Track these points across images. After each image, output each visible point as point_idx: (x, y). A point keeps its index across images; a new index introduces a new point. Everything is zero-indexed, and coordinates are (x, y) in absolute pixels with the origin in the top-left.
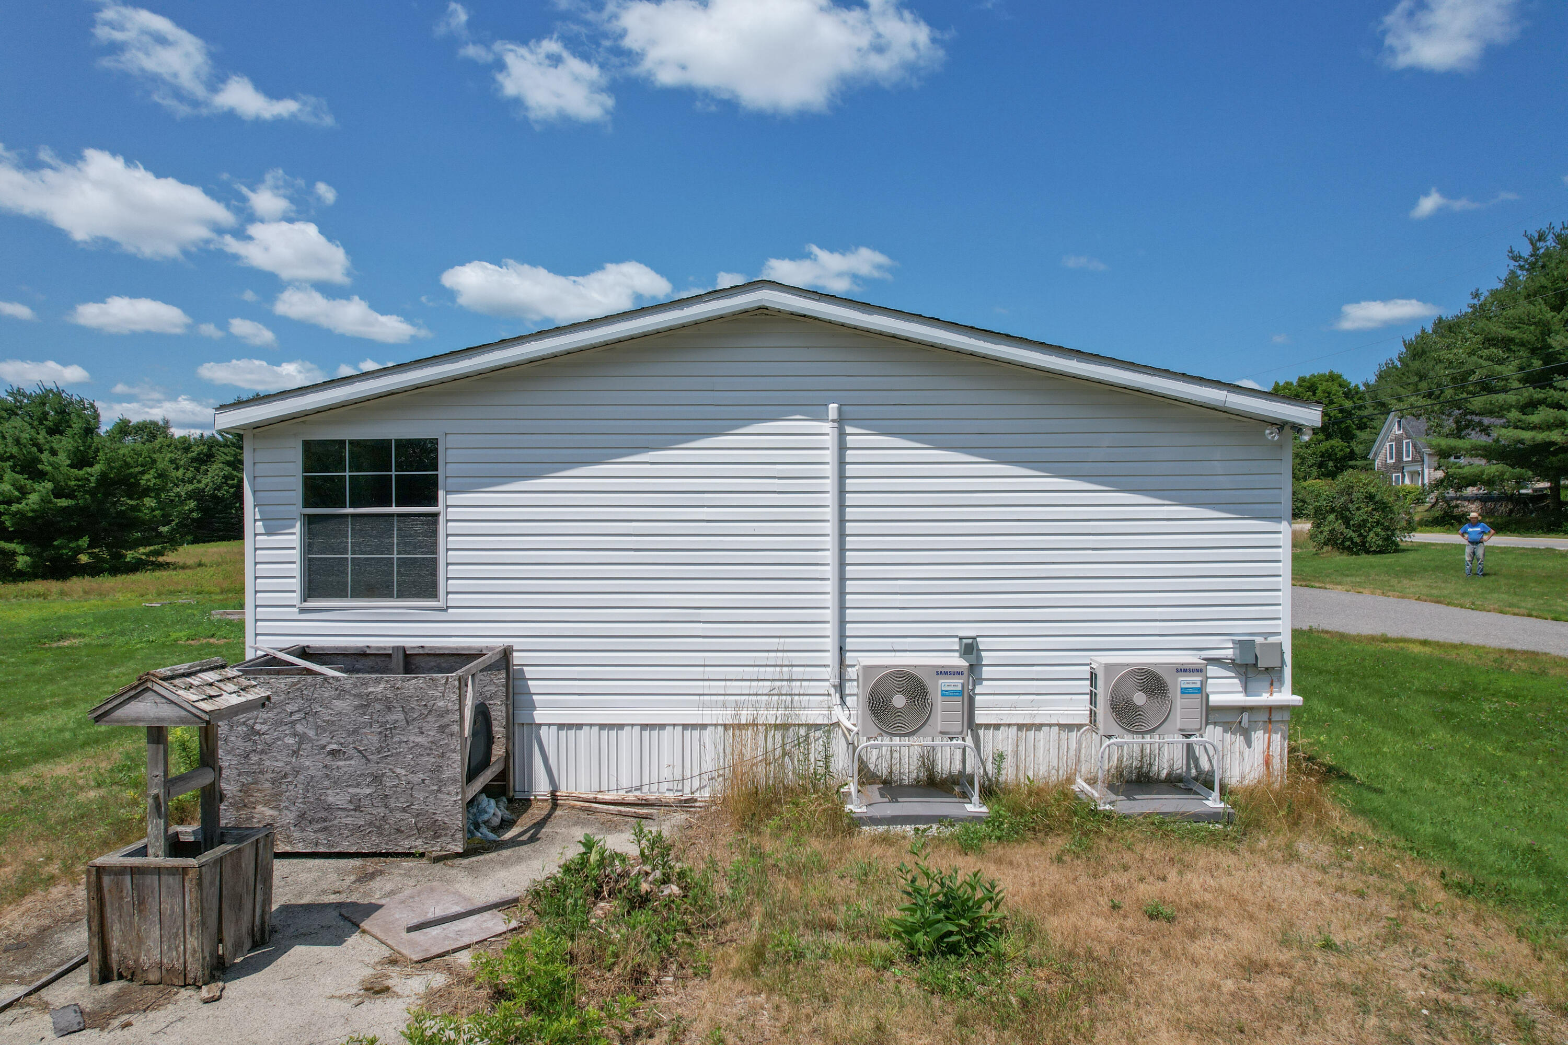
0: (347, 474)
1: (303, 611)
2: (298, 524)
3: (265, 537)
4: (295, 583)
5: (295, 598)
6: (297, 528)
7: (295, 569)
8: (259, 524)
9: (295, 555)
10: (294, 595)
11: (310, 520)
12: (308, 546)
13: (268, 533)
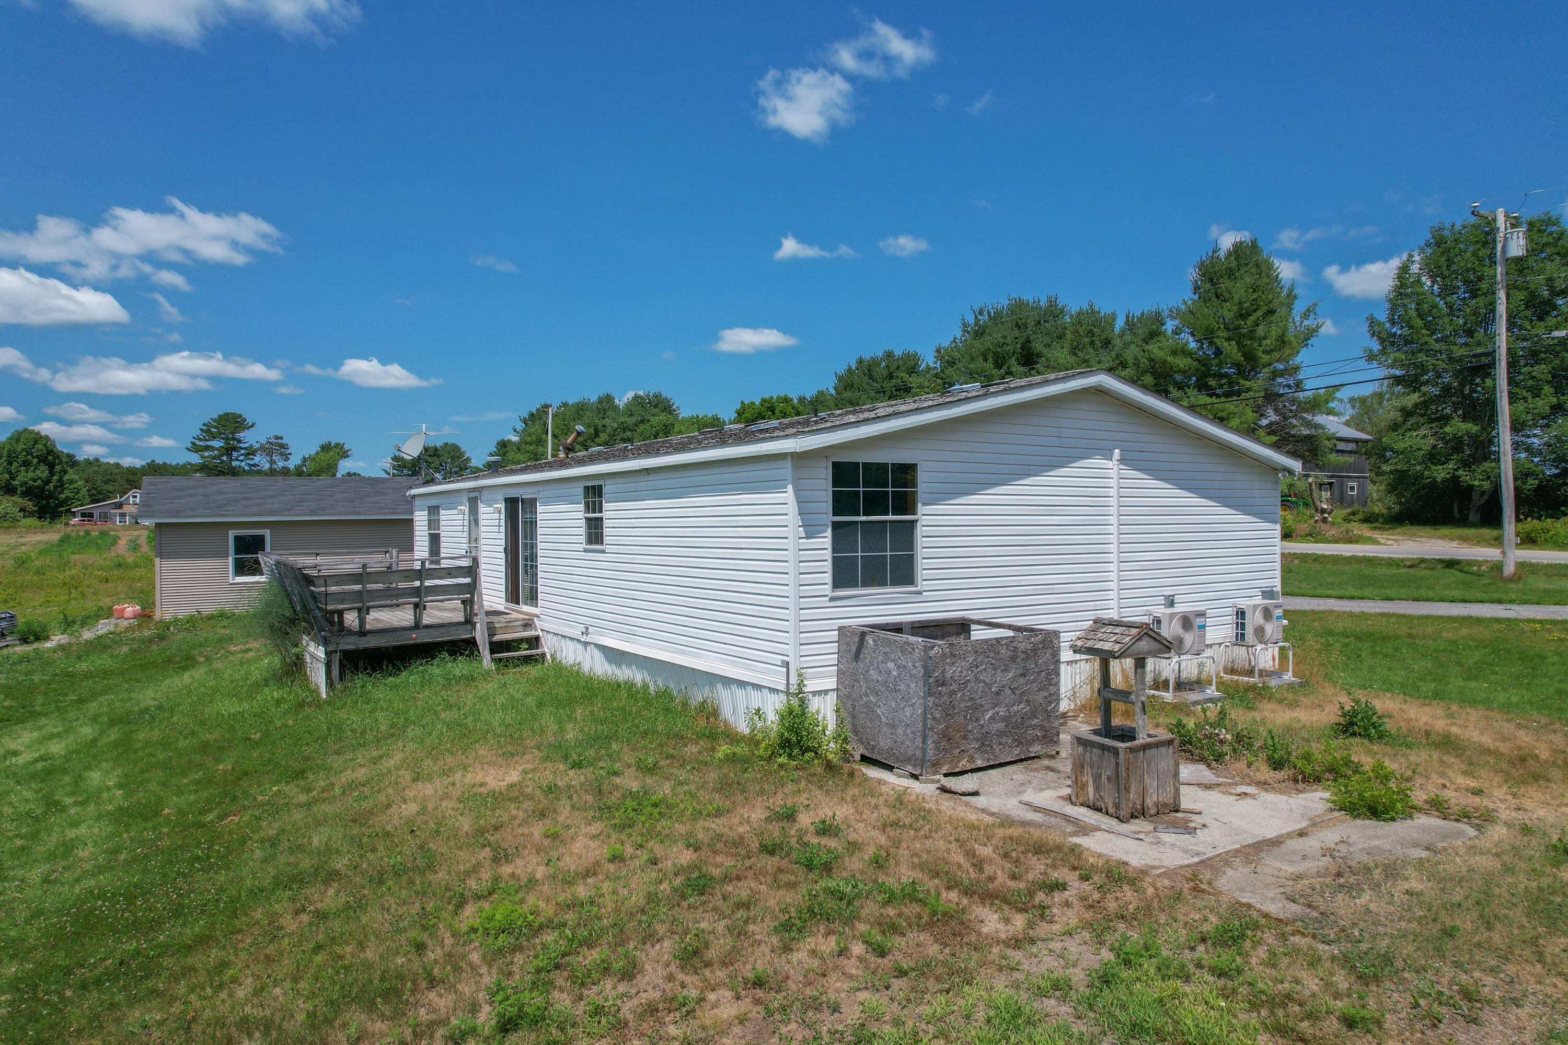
0: (861, 489)
1: (832, 599)
2: (830, 530)
3: (805, 540)
4: (828, 577)
5: (827, 589)
6: (829, 533)
7: (828, 566)
8: (801, 529)
9: (828, 554)
10: (826, 587)
11: (836, 526)
12: (837, 545)
13: (807, 538)
